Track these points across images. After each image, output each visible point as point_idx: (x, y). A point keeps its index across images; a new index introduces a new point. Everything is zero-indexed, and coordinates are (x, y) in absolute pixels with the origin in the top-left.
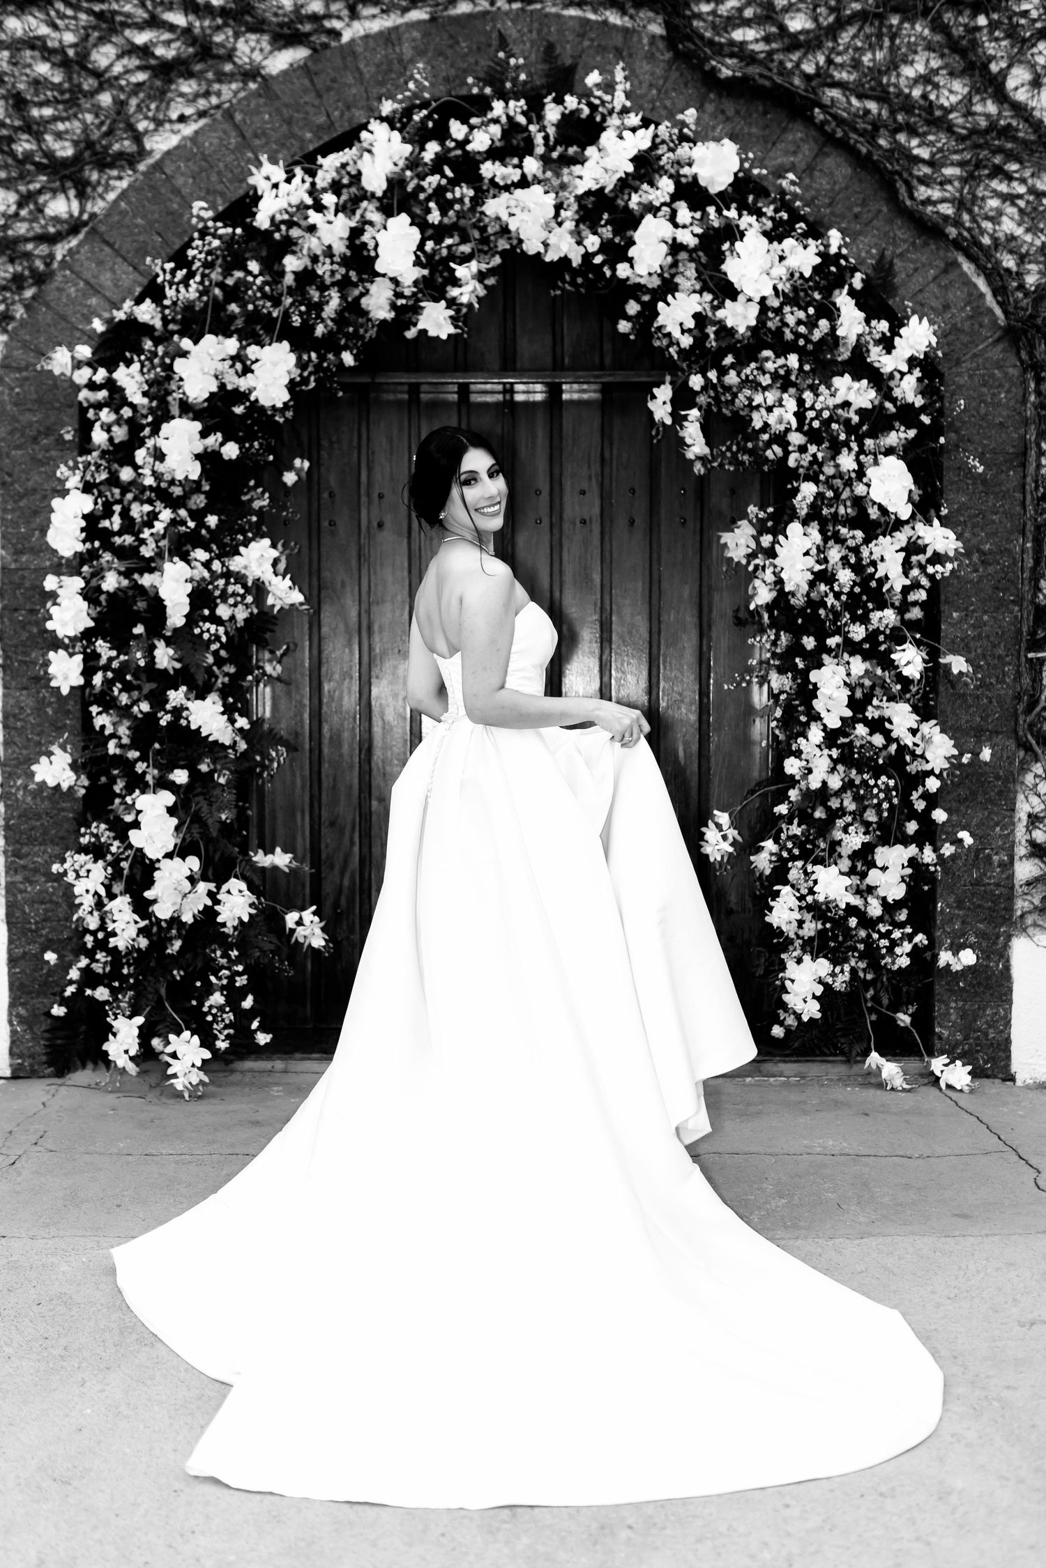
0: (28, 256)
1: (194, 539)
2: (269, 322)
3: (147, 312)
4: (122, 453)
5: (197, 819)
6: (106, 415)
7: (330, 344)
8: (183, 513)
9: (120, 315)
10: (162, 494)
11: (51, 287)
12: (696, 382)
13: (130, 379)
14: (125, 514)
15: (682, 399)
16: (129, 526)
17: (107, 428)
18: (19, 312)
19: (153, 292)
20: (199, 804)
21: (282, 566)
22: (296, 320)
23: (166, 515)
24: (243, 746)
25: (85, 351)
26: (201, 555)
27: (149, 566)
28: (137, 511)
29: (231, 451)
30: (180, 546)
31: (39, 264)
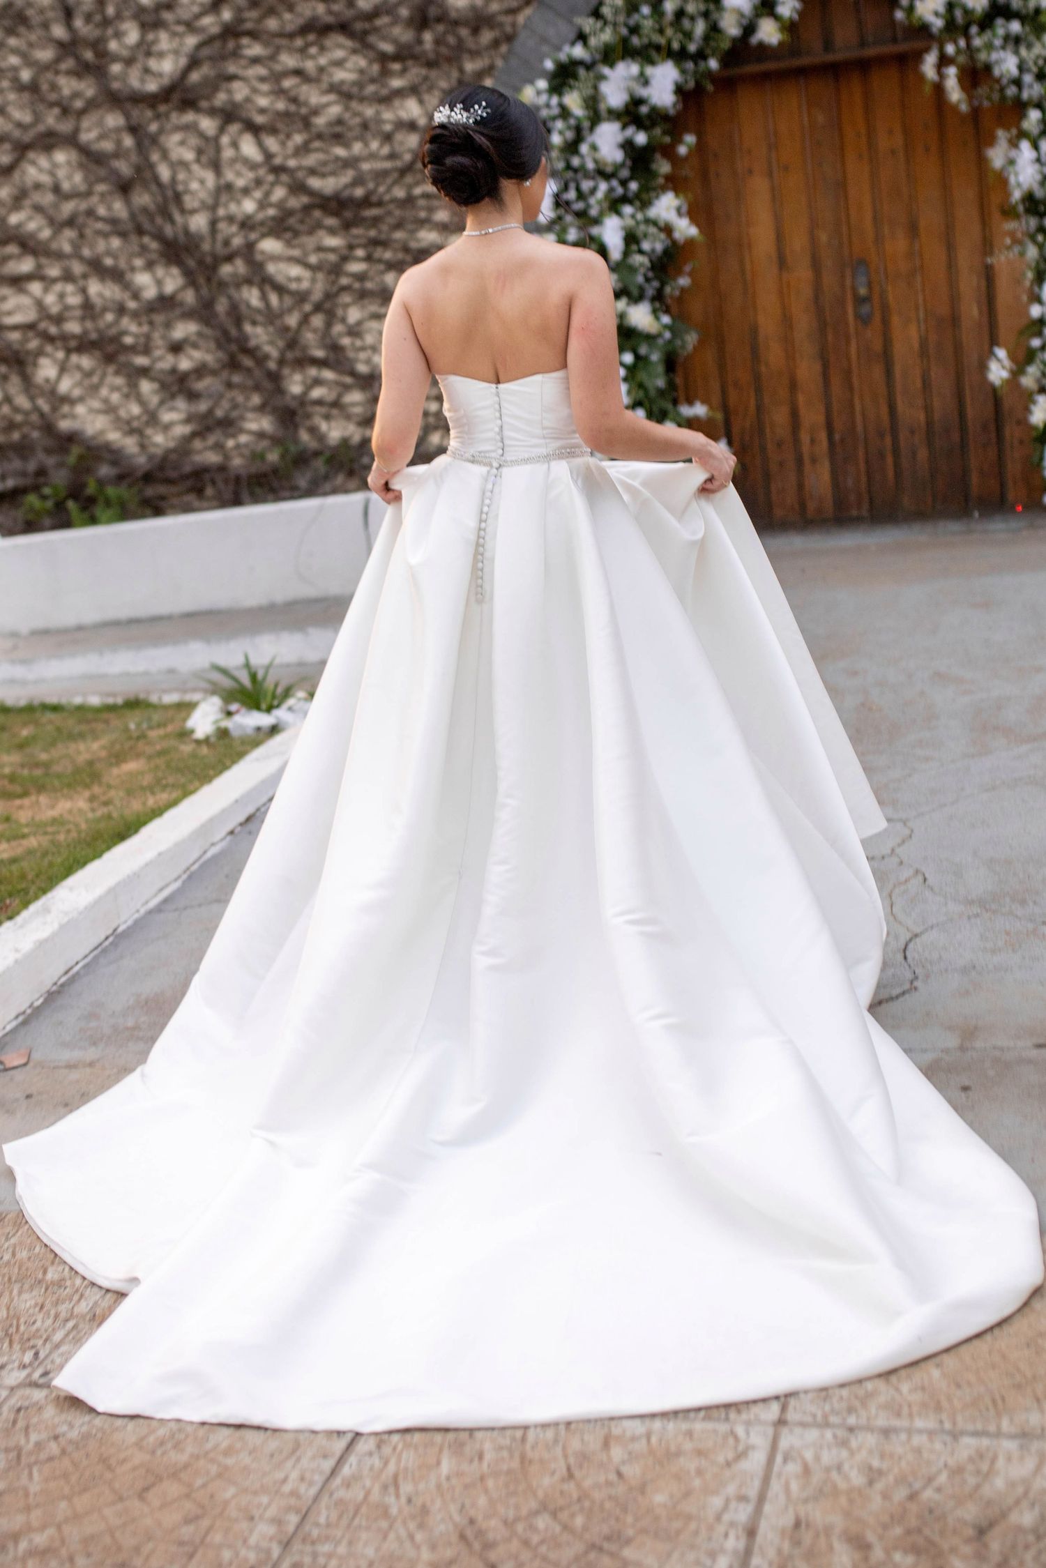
0: (501, 25)
1: (625, 199)
2: (658, 48)
3: (578, 51)
4: (572, 147)
5: (641, 386)
6: (559, 124)
7: (701, 56)
8: (615, 183)
9: (563, 57)
10: (602, 173)
11: (517, 45)
12: (950, 49)
13: (573, 101)
14: (578, 189)
15: (944, 61)
16: (581, 196)
17: (561, 133)
18: (499, 63)
19: (582, 37)
20: (642, 376)
21: (685, 209)
22: (676, 46)
23: (603, 187)
24: (668, 335)
25: (542, 84)
26: (628, 210)
27: (597, 221)
28: (586, 185)
29: (641, 138)
30: (614, 205)
31: (508, 29)
